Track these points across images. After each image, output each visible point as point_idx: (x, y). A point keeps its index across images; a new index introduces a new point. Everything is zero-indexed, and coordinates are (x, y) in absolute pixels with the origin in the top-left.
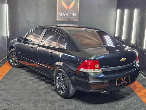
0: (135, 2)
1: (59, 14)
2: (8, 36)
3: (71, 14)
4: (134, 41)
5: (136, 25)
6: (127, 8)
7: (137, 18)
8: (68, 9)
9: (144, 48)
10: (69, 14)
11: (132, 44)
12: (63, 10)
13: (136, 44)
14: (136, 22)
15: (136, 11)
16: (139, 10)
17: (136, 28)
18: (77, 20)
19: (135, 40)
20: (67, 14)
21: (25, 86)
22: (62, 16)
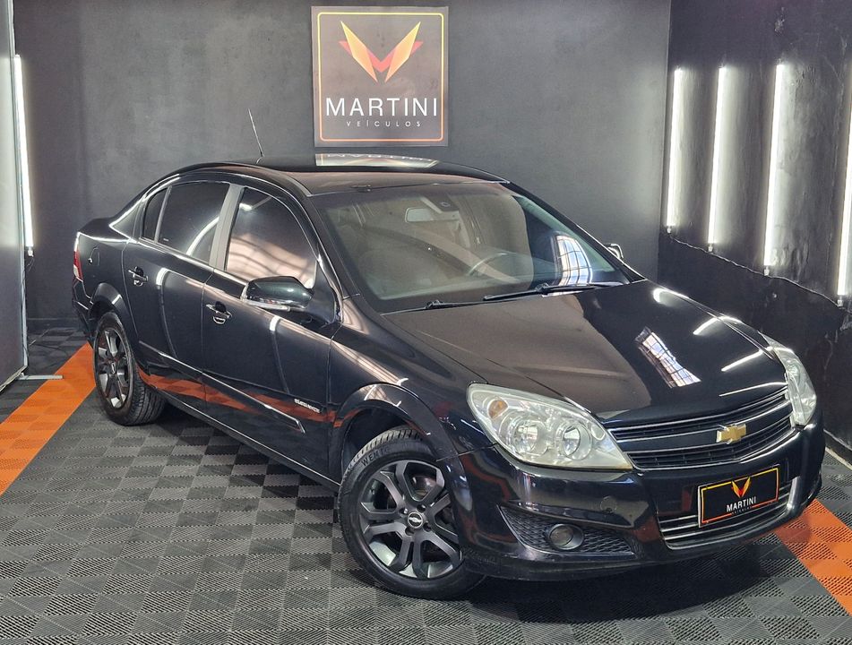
0: (780, 23)
1: (328, 107)
2: (30, 243)
3: (399, 105)
4: (779, 255)
5: (789, 155)
6: (733, 57)
7: (791, 114)
8: (381, 75)
9: (842, 290)
10: (387, 106)
11: (767, 273)
12: (352, 82)
13: (792, 269)
14: (788, 140)
15: (784, 76)
16: (801, 69)
17: (786, 178)
18: (440, 138)
19: (787, 248)
20: (376, 105)
21: (134, 539)
22: (347, 117)
